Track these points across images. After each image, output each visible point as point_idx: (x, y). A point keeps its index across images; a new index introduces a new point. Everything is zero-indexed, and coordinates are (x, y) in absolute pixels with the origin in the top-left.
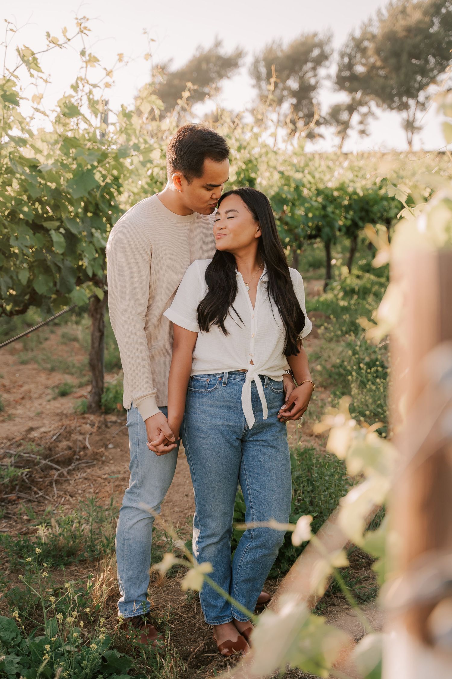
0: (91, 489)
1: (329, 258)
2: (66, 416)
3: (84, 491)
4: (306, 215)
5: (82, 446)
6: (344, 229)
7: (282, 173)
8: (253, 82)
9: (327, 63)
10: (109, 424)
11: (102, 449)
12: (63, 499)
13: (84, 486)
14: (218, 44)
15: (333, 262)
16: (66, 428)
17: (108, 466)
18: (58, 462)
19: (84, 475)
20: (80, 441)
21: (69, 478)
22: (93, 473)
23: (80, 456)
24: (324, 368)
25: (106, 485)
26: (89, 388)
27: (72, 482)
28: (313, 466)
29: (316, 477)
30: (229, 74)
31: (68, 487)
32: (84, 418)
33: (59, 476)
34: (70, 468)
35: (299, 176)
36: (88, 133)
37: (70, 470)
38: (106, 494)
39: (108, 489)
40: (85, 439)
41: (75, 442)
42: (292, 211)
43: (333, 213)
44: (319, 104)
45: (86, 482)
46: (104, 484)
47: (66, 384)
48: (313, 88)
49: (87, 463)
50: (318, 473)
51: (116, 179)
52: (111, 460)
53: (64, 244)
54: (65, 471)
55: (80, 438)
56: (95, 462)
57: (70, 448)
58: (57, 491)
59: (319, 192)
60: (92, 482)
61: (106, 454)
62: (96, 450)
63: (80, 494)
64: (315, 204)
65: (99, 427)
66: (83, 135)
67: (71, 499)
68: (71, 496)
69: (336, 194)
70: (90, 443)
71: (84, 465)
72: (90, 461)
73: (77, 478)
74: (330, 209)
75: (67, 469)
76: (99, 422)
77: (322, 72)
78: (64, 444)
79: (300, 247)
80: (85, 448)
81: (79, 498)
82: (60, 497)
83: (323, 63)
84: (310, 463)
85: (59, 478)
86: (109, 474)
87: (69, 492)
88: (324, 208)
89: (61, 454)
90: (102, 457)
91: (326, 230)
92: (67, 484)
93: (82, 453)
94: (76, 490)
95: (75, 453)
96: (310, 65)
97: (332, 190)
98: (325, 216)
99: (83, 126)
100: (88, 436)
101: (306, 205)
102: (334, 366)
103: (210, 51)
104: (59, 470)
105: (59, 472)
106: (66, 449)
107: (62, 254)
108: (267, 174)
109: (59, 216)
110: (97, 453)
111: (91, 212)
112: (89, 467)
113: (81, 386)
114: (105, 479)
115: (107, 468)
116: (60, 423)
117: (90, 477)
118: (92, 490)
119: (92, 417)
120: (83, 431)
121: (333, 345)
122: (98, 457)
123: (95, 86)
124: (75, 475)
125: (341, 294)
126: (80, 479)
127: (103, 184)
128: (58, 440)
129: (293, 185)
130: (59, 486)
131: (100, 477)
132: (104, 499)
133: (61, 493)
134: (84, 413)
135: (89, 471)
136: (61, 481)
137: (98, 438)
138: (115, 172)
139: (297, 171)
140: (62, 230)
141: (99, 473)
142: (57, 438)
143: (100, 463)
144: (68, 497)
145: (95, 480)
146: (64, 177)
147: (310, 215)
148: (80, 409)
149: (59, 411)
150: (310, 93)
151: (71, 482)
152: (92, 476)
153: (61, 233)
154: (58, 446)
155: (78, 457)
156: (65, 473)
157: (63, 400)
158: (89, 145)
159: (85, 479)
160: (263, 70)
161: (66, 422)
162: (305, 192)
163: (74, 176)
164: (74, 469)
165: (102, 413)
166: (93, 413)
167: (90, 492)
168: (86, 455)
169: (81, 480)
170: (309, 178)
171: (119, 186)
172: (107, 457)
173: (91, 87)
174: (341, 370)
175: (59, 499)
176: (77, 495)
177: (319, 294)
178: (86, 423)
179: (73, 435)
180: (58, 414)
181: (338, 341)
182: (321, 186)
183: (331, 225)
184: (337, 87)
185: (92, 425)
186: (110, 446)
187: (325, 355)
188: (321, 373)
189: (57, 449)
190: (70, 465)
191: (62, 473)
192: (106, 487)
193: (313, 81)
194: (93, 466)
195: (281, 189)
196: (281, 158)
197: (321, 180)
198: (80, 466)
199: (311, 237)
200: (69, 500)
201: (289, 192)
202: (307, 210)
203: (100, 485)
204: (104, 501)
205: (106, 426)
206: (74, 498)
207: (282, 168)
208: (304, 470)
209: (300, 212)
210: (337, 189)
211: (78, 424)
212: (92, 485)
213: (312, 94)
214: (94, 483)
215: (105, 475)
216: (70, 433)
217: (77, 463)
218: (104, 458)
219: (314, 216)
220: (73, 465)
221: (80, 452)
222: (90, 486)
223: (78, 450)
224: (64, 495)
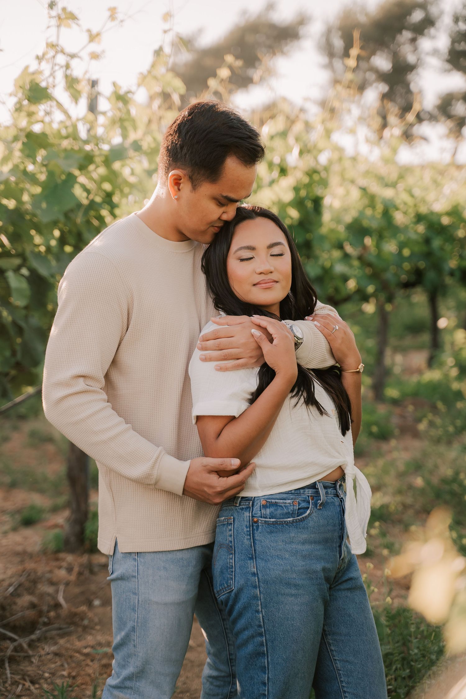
0: (64, 670)
1: (435, 317)
2: (31, 556)
3: (53, 674)
4: (400, 253)
5: (52, 603)
6: (458, 274)
7: (364, 190)
8: (324, 60)
9: (432, 31)
10: (96, 569)
11: (84, 608)
12: (20, 687)
13: (53, 666)
14: (270, 7)
15: (442, 323)
16: (29, 575)
17: (90, 634)
18: (14, 629)
19: (54, 648)
20: (49, 595)
21: (31, 653)
22: (68, 645)
23: (48, 618)
24: (428, 483)
25: (87, 665)
26: (67, 513)
27: (35, 660)
28: (411, 636)
29: (416, 654)
30: (285, 49)
31: (29, 668)
32: (57, 559)
33: (15, 650)
34: (33, 637)
35: (388, 193)
36: (66, 128)
37: (32, 641)
38: (88, 679)
39: (90, 671)
40: (57, 591)
41: (42, 596)
42: (378, 246)
43: (442, 249)
44: (420, 92)
45: (57, 659)
46: (83, 663)
47: (32, 508)
48: (411, 68)
49: (60, 629)
50: (418, 648)
51: (109, 196)
52: (96, 624)
53: (28, 292)
54: (24, 642)
55: (50, 590)
56: (72, 628)
57: (33, 606)
58: (11, 673)
59: (419, 218)
60: (66, 660)
61: (90, 614)
62: (74, 610)
63: (46, 679)
64: (413, 236)
65: (80, 574)
66: (59, 131)
67: (32, 688)
68: (33, 682)
69: (445, 221)
70: (65, 598)
71: (54, 633)
72: (65, 626)
73: (42, 653)
74: (437, 243)
75: (27, 639)
76: (81, 565)
77: (425, 44)
78: (26, 599)
79: (390, 299)
80: (57, 606)
81: (45, 686)
82: (15, 683)
83: (426, 31)
84: (405, 632)
85: (14, 654)
86: (92, 647)
87: (29, 676)
88: (427, 241)
89: (20, 614)
90: (82, 619)
91: (431, 275)
92: (27, 663)
93: (52, 614)
94: (40, 672)
95: (41, 614)
96: (407, 35)
97: (439, 215)
98: (428, 255)
99: (58, 116)
100: (62, 588)
101: (402, 237)
102: (444, 481)
103: (259, 17)
104: (15, 640)
105: (16, 644)
106: (28, 609)
107: (26, 308)
108: (340, 191)
109: (20, 250)
110: (75, 614)
111: (70, 245)
112: (62, 636)
113: (55, 510)
114: (87, 655)
115: (89, 638)
116: (20, 567)
117: (63, 652)
118: (65, 673)
119: (70, 558)
120: (55, 579)
121: (442, 448)
122: (77, 619)
123: (73, 56)
124: (40, 649)
125: (454, 372)
126: (48, 654)
127: (85, 202)
128: (16, 594)
129: (380, 208)
130: (14, 667)
131: (78, 652)
132: (84, 687)
133: (17, 677)
134: (58, 551)
135: (62, 641)
136: (18, 659)
137: (77, 590)
138: (107, 187)
139: (387, 185)
140: (25, 271)
141: (78, 644)
142: (16, 590)
143: (80, 629)
144: (28, 684)
145: (71, 657)
146: (28, 191)
147: (406, 252)
148: (52, 546)
149: (19, 548)
150: (406, 74)
151: (33, 660)
152: (67, 649)
153: (23, 276)
154: (15, 603)
155: (46, 620)
156: (25, 646)
157: (28, 532)
158: (65, 144)
159: (56, 654)
160: (338, 43)
161: (30, 565)
162: (399, 218)
163: (44, 189)
164: (39, 640)
165: (85, 552)
166: (71, 551)
167: (63, 676)
168: (58, 617)
169: (49, 657)
170: (405, 197)
171: (112, 207)
172: (91, 620)
173: (69, 58)
174: (455, 487)
175: (14, 687)
176: (42, 681)
177: (420, 372)
178: (60, 567)
179: (40, 586)
180: (17, 554)
181: (449, 443)
182: (423, 210)
183: (437, 266)
184: (448, 66)
185: (70, 570)
186: (97, 603)
187: (430, 464)
188: (422, 492)
189: (14, 607)
190: (32, 632)
191: (20, 646)
192: (87, 668)
193: (411, 59)
194: (68, 634)
195: (361, 213)
196: (362, 167)
197: (424, 201)
198: (49, 634)
199: (407, 285)
200: (29, 689)
201: (373, 217)
202: (402, 246)
203: (79, 664)
204: (83, 690)
205: (92, 572)
206: (37, 686)
207: (363, 182)
208: (398, 642)
209: (391, 247)
210: (448, 214)
211: (48, 569)
212: (66, 666)
213: (411, 77)
214: (69, 660)
215: (86, 647)
216: (35, 582)
217: (44, 629)
218: (86, 622)
219: (412, 254)
220: (38, 632)
221: (48, 611)
222: (62, 665)
223: (45, 608)
224: (22, 681)
